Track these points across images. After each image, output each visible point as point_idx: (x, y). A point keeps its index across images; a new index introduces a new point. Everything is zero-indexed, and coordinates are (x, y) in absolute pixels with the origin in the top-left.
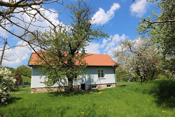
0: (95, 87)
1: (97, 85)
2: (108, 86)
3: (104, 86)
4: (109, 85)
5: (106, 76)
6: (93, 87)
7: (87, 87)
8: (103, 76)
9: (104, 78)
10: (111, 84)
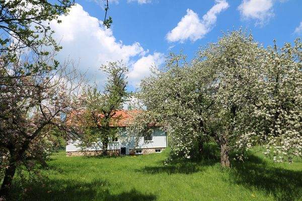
0: (140, 152)
1: (142, 149)
2: (156, 151)
3: (151, 150)
4: (158, 150)
5: (154, 138)
6: (137, 152)
7: (128, 152)
8: (150, 139)
9: (152, 141)
10: (161, 148)
